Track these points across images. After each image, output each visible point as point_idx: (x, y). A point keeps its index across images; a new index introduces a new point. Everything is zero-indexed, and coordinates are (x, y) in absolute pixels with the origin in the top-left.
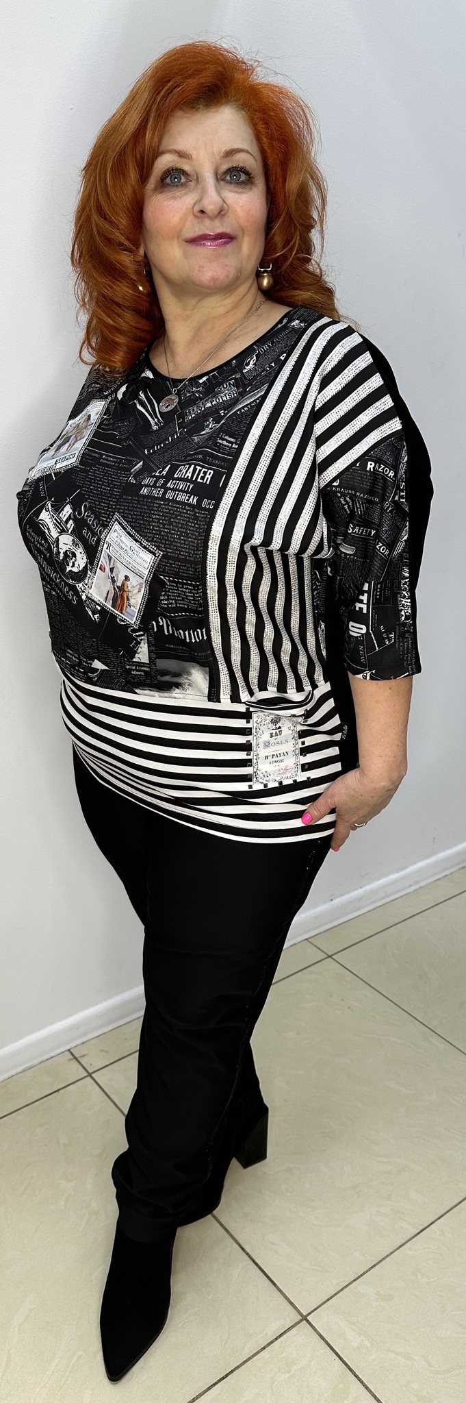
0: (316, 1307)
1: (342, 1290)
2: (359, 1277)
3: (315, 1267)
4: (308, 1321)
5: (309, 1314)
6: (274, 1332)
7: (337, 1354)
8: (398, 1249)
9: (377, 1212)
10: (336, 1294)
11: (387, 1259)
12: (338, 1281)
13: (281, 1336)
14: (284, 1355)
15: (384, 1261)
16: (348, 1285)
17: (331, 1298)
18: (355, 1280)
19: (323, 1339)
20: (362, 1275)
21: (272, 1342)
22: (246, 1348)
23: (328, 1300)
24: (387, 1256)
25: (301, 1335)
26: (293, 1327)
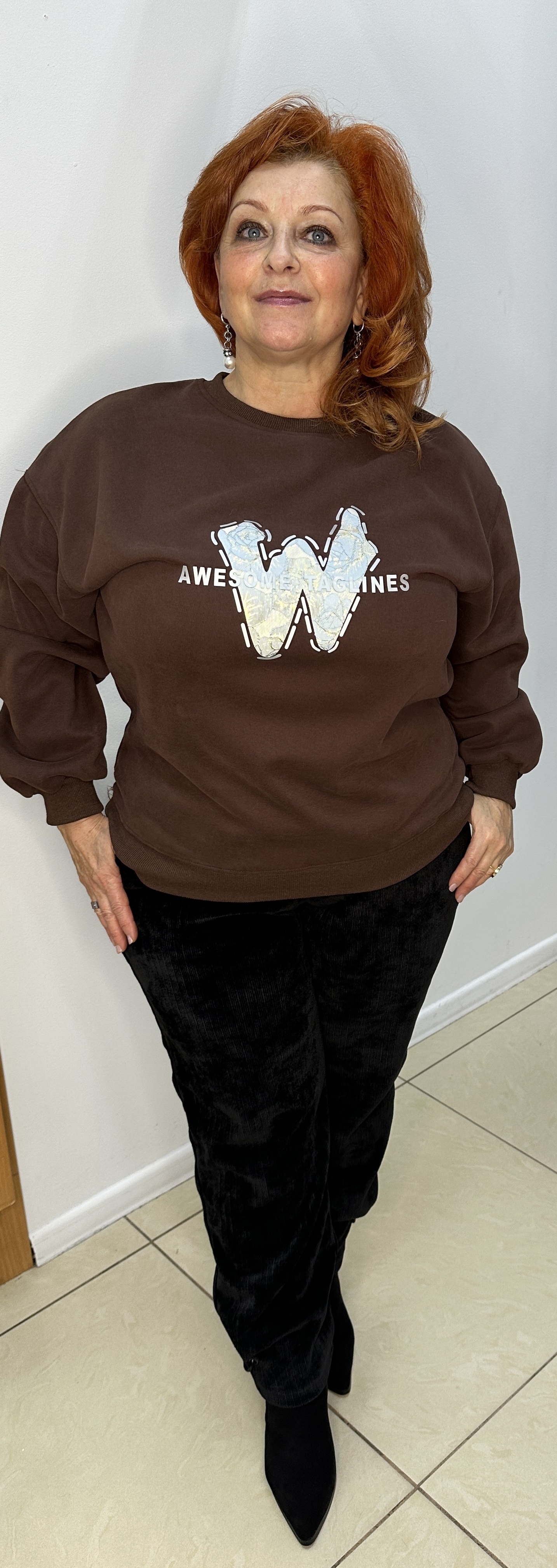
0: (428, 1474)
1: (455, 1451)
2: (472, 1434)
3: (423, 1430)
4: (421, 1490)
5: (422, 1482)
6: (386, 1508)
7: (456, 1522)
8: (510, 1398)
9: (484, 1360)
10: (449, 1457)
11: (501, 1411)
12: (450, 1442)
13: (393, 1510)
14: (399, 1531)
15: (497, 1414)
16: (461, 1445)
17: (444, 1461)
18: (468, 1439)
19: (440, 1508)
20: (475, 1432)
21: (385, 1519)
22: (357, 1529)
23: (441, 1464)
24: (500, 1407)
25: (416, 1506)
26: (405, 1499)
